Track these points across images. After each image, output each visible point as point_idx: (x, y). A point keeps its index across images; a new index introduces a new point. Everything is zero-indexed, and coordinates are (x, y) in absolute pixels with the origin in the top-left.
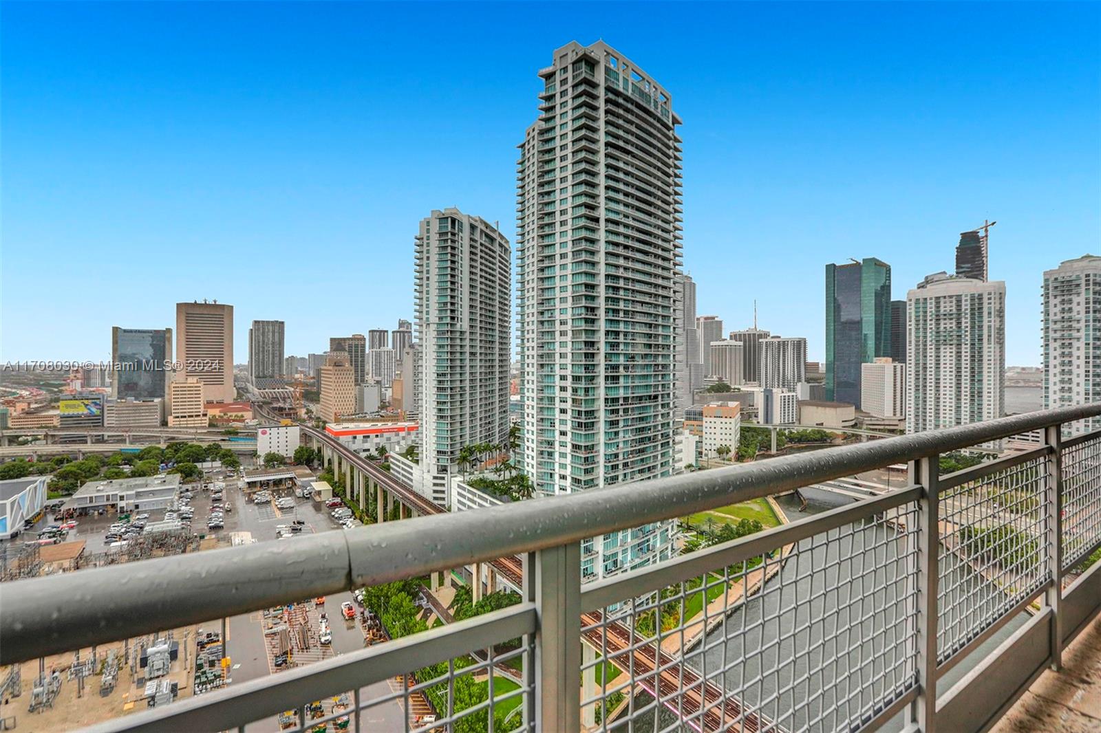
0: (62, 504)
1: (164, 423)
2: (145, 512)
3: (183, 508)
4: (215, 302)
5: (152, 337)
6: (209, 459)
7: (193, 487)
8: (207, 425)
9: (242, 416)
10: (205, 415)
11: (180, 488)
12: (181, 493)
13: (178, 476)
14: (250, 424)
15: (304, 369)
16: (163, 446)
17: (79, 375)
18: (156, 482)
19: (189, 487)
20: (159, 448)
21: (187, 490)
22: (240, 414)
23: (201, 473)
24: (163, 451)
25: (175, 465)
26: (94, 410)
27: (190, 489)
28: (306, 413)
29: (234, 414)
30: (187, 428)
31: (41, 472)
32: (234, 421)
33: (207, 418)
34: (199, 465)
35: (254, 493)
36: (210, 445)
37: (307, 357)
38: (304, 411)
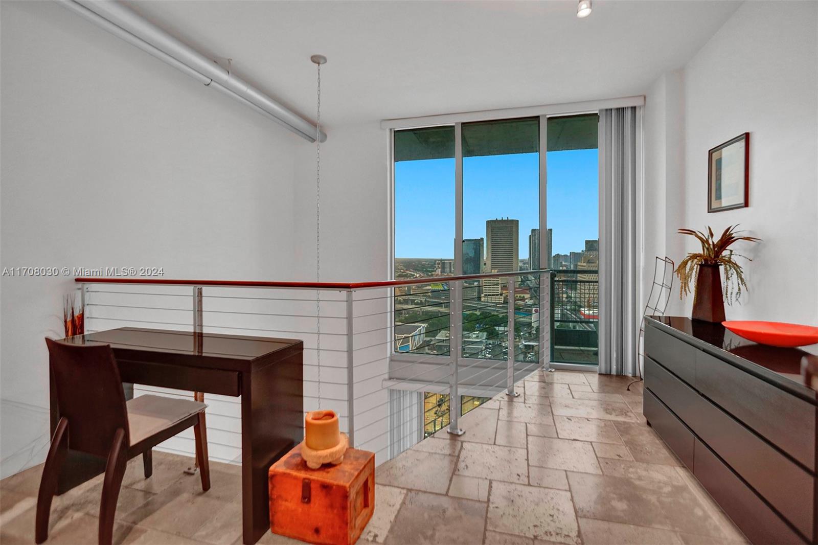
0: (431, 340)
1: (479, 298)
2: (468, 353)
3: (487, 355)
4: (508, 218)
5: (474, 243)
6: (503, 325)
7: (493, 342)
8: (502, 302)
9: (524, 297)
10: (501, 295)
11: (486, 342)
12: (487, 345)
13: (485, 334)
14: (528, 303)
15: (567, 264)
16: (478, 313)
17: (440, 266)
18: (474, 336)
19: (491, 342)
20: (476, 314)
21: (490, 344)
22: (522, 295)
23: (498, 334)
24: (478, 316)
25: (484, 326)
26: (446, 287)
27: (491, 343)
28: (567, 298)
29: (519, 295)
30: (491, 303)
31: (423, 321)
32: (518, 300)
33: (503, 297)
34: (497, 328)
35: (529, 353)
36: (503, 316)
37: (569, 255)
38: (565, 296)
